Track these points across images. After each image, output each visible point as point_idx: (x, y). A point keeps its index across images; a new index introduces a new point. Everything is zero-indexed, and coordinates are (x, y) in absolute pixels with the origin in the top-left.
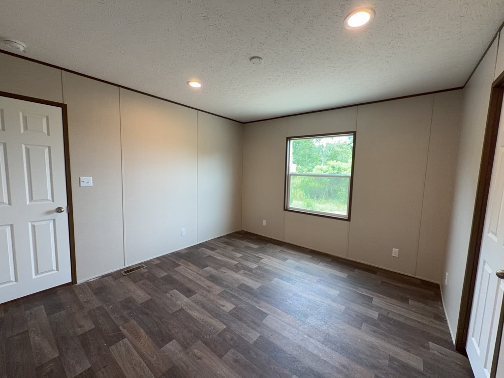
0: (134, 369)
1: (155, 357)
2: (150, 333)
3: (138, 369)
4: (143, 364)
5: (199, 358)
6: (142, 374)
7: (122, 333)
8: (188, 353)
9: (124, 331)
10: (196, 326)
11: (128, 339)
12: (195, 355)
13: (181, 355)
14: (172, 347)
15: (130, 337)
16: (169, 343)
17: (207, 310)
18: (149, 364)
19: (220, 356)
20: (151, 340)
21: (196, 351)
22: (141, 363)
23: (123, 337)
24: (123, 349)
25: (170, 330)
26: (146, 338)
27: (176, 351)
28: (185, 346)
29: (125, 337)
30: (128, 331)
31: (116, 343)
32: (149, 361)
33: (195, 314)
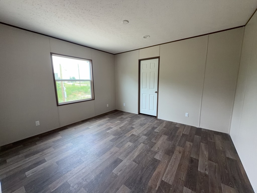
0: (173, 166)
1: (165, 161)
2: (154, 169)
3: (173, 165)
4: (170, 163)
5: (159, 148)
6: (173, 162)
7: (160, 184)
8: (158, 151)
9: (158, 184)
10: (144, 152)
11: (162, 178)
12: (158, 149)
13: (160, 153)
14: (157, 157)
15: (161, 177)
16: (157, 158)
17: (132, 150)
18: (169, 162)
19: (155, 143)
20: (158, 166)
21: (156, 149)
22: (170, 165)
23: (162, 181)
24: (169, 176)
25: (150, 161)
26: (158, 169)
27: (159, 155)
28: (156, 153)
29: (162, 180)
30: (157, 182)
31: (167, 183)
32: (168, 162)
33: (136, 154)
